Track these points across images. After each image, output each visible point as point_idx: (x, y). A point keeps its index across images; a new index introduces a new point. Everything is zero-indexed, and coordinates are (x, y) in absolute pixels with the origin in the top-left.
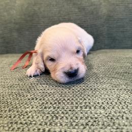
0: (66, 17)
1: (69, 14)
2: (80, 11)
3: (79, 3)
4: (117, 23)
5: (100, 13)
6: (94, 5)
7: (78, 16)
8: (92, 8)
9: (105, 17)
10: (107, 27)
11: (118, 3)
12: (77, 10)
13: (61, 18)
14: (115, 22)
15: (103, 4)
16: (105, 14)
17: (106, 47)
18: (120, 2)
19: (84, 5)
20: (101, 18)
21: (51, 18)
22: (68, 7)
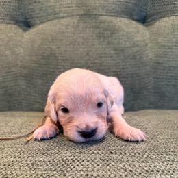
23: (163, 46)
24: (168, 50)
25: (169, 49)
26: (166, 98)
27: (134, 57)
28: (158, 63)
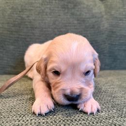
0: (62, 30)
1: (66, 26)
2: (79, 23)
3: (78, 13)
4: (119, 40)
5: (102, 28)
6: (96, 17)
7: (76, 29)
8: (94, 20)
9: (107, 32)
10: (109, 44)
11: (121, 17)
12: (76, 22)
13: (56, 30)
14: (118, 39)
15: (105, 17)
16: (106, 28)
17: (106, 67)
18: (124, 17)
19: (84, 17)
20: (103, 34)
21: (44, 29)
22: (66, 17)
23: (116, 18)
24: (120, 22)
25: (120, 20)
26: (118, 61)
27: (93, 27)
28: (112, 32)
